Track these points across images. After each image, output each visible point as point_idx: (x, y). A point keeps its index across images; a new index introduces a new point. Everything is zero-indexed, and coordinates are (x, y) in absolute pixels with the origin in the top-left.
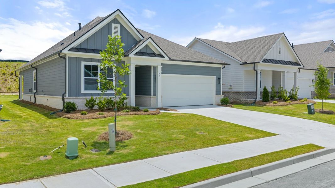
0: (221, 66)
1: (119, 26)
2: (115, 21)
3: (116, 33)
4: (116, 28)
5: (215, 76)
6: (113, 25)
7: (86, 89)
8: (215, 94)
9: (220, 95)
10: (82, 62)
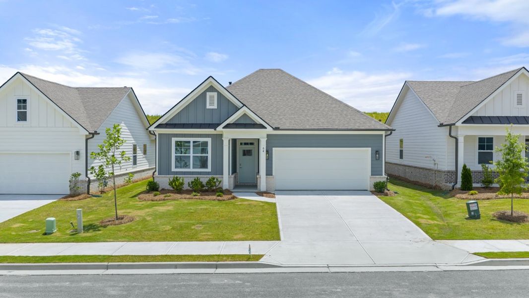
0: (383, 133)
1: (215, 94)
2: (212, 89)
3: (212, 103)
4: (212, 98)
5: (370, 149)
6: (208, 94)
7: (176, 167)
8: (370, 174)
9: (382, 177)
10: (173, 138)
